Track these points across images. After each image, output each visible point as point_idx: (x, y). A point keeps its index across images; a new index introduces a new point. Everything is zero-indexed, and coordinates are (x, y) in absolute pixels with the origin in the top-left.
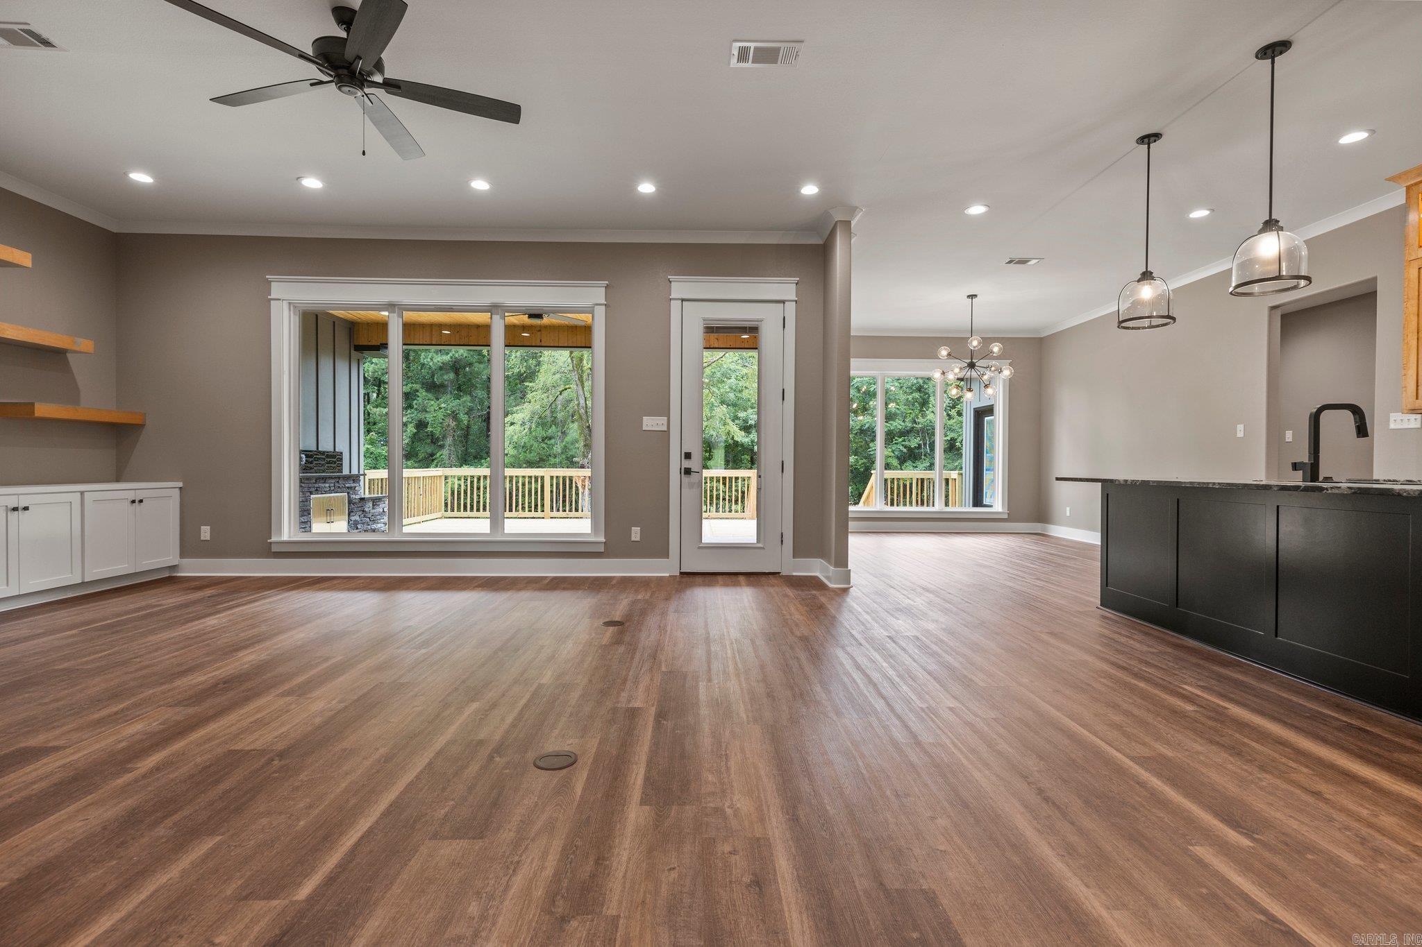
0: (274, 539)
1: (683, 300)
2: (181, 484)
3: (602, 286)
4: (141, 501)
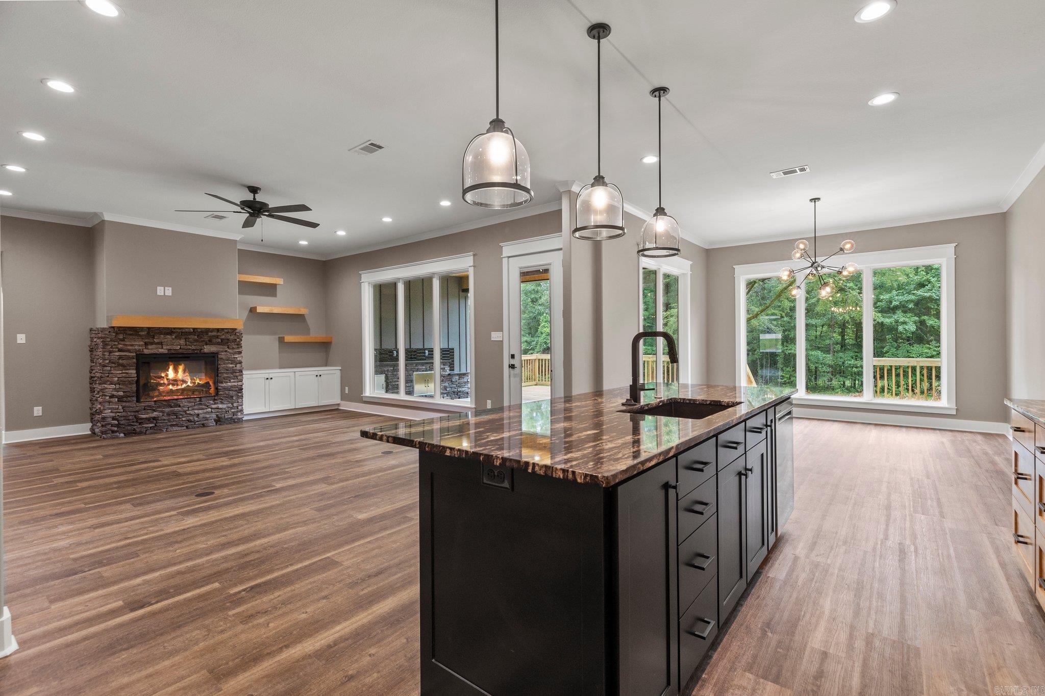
0: (363, 395)
1: (509, 257)
2: (341, 368)
3: (472, 255)
4: (320, 376)
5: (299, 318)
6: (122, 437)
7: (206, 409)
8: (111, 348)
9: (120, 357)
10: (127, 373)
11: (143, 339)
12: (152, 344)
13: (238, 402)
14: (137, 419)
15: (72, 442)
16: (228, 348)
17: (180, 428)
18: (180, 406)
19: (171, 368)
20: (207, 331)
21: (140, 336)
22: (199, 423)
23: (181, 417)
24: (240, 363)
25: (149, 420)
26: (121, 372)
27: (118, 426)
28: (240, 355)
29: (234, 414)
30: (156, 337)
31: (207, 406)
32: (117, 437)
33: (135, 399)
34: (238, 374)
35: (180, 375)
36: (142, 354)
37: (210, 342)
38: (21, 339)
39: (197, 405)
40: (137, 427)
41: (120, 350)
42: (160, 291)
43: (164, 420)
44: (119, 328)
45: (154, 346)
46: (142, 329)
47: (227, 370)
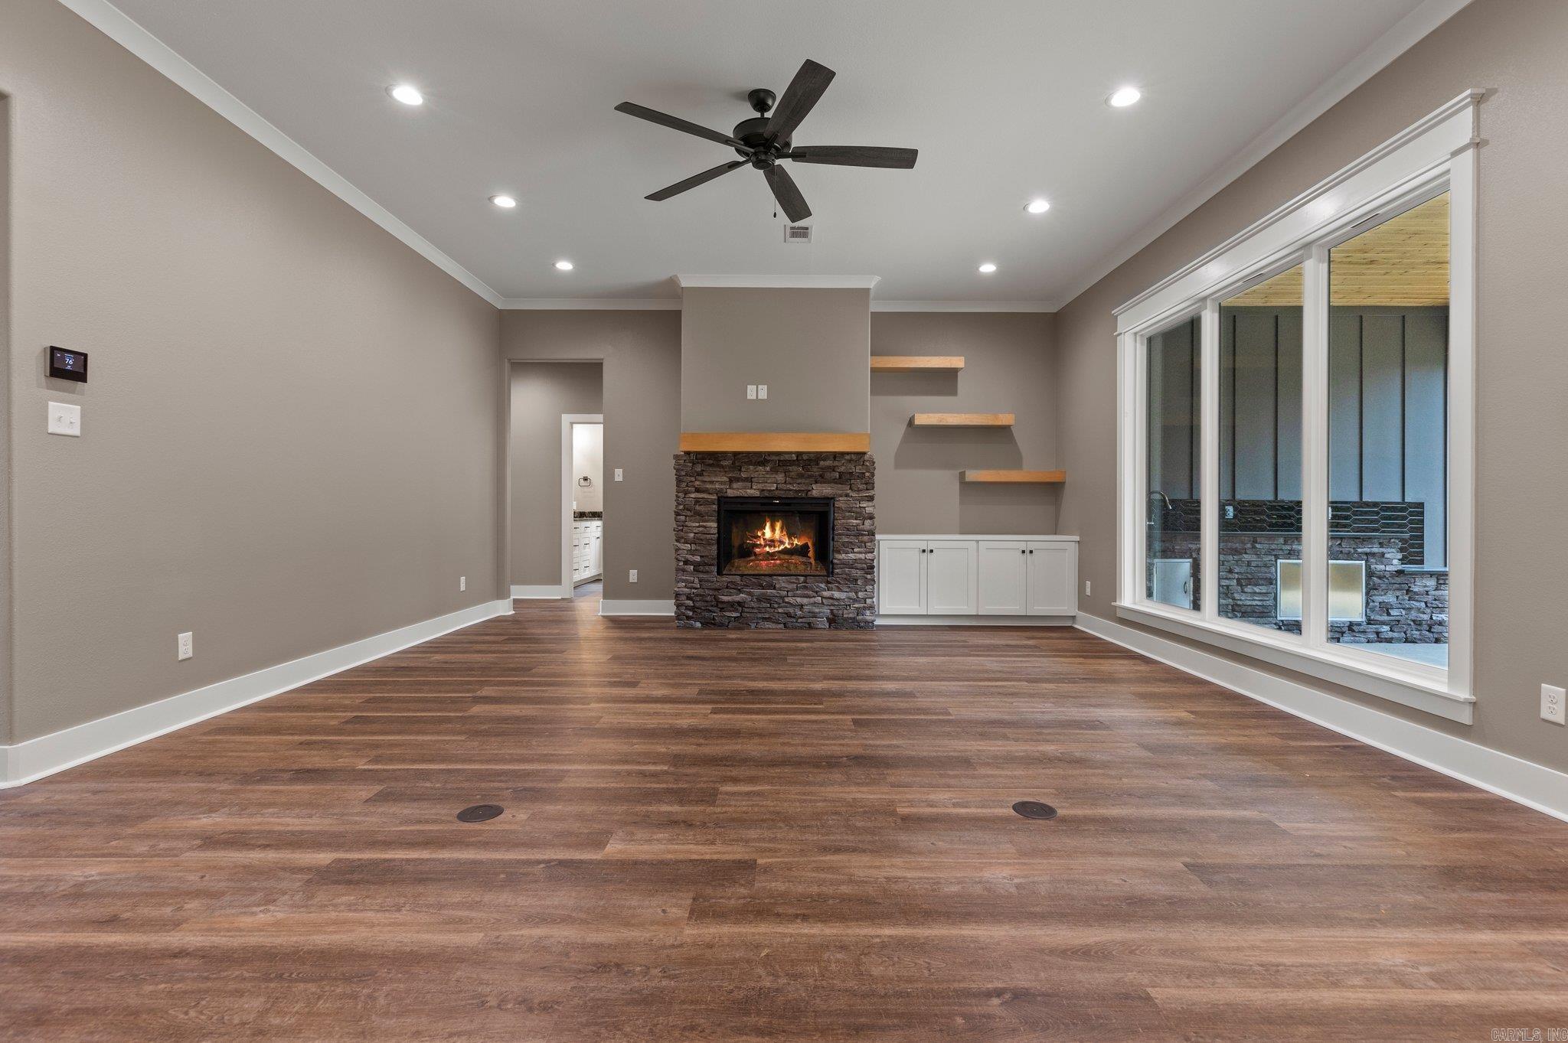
0: (1118, 603)
2: (1077, 538)
5: (1001, 433)
6: (697, 629)
7: (814, 597)
8: (687, 486)
9: (697, 501)
10: (705, 527)
11: (726, 471)
12: (738, 480)
13: (866, 591)
14: (718, 601)
15: (647, 625)
16: (851, 489)
17: (774, 626)
18: (775, 588)
19: (768, 525)
20: (819, 457)
21: (723, 467)
22: (803, 620)
23: (776, 606)
24: (871, 517)
25: (732, 605)
26: (697, 524)
27: (692, 609)
28: (870, 504)
29: (859, 611)
30: (743, 469)
31: (817, 592)
32: (692, 628)
33: (715, 569)
34: (866, 538)
35: (778, 534)
36: (725, 497)
37: (821, 479)
38: (619, 475)
39: (800, 588)
40: (716, 614)
41: (698, 490)
42: (751, 392)
43: (753, 608)
44: (697, 453)
45: (740, 484)
46: (724, 455)
47: (848, 530)
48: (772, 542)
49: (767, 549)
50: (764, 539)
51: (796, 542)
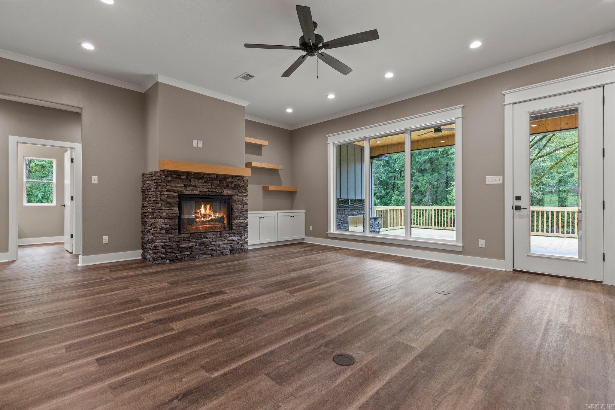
0: (328, 232)
1: (513, 104)
2: (305, 211)
3: (460, 108)
4: (293, 216)
5: (274, 172)
6: (168, 263)
7: (224, 240)
8: (162, 188)
9: (168, 196)
10: (172, 210)
11: (183, 182)
12: (189, 186)
13: (245, 236)
14: (178, 247)
16: (239, 192)
17: (207, 256)
18: (207, 238)
19: (203, 206)
20: (226, 177)
21: (181, 179)
22: (220, 252)
23: (208, 246)
24: (247, 204)
25: (187, 249)
26: (168, 209)
27: (166, 253)
28: (246, 198)
29: (242, 245)
30: (192, 181)
31: (225, 238)
32: (165, 263)
33: (177, 231)
34: (245, 213)
35: (208, 211)
36: (182, 194)
37: (227, 187)
38: (95, 180)
39: (219, 237)
40: (178, 255)
41: (168, 191)
42: (195, 143)
43: (197, 249)
44: (167, 171)
45: (190, 188)
46: (182, 173)
47: (238, 210)
48: (205, 216)
49: (202, 219)
50: (201, 214)
51: (217, 215)
